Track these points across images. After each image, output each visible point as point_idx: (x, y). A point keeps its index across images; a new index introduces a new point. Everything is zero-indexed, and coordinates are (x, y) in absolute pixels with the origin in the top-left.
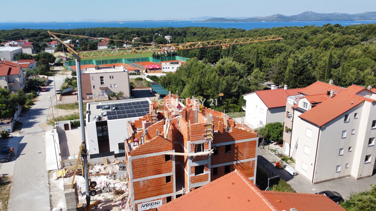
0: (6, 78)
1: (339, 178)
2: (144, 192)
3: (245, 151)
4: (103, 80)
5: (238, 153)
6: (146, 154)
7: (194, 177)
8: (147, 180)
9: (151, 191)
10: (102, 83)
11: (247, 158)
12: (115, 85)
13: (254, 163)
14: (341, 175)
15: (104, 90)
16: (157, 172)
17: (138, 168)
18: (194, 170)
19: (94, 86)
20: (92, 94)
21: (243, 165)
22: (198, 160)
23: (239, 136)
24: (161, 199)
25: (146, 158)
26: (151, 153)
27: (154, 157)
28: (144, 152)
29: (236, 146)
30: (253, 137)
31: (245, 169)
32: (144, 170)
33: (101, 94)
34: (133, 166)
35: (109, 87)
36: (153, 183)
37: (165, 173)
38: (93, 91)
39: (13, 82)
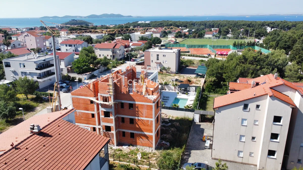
0: (112, 50)
1: (242, 163)
2: (80, 119)
3: (144, 111)
4: (158, 57)
5: (138, 111)
6: (79, 96)
7: (103, 118)
8: (81, 112)
9: (83, 120)
10: (158, 59)
11: (146, 117)
12: (166, 61)
13: (152, 122)
14: (244, 162)
15: (159, 64)
16: (86, 109)
17: (75, 103)
18: (103, 113)
19: (152, 61)
20: (150, 66)
21: (143, 121)
22: (105, 107)
23: (138, 99)
24: (89, 127)
25: (79, 98)
26: (82, 96)
27: (83, 99)
28: (78, 94)
29: (137, 106)
30: (150, 102)
31: (145, 125)
32: (79, 106)
33: (156, 66)
34: (73, 101)
35: (162, 63)
36: (84, 115)
37: (91, 111)
38: (152, 64)
39: (115, 53)
